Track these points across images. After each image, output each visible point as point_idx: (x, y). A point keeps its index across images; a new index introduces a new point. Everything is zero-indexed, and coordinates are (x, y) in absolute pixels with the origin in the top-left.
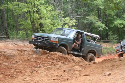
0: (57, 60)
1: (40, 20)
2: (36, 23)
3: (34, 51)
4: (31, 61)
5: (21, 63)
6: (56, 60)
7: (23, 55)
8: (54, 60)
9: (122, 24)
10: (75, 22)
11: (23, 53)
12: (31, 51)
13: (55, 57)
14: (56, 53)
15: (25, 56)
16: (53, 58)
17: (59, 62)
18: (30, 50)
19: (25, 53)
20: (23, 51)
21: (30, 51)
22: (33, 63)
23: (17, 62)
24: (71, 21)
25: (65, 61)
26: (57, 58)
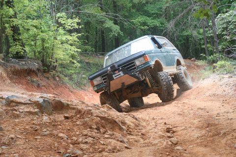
0: (98, 129)
1: (14, 19)
2: (7, 25)
3: (39, 104)
4: (45, 135)
5: (24, 141)
6: (96, 129)
7: (17, 116)
8: (91, 128)
11: (16, 111)
12: (32, 104)
13: (94, 121)
14: (91, 110)
15: (22, 119)
16: (90, 123)
17: (104, 133)
18: (30, 100)
19: (21, 111)
20: (14, 104)
21: (29, 104)
22: (50, 140)
23: (12, 139)
26: (98, 125)
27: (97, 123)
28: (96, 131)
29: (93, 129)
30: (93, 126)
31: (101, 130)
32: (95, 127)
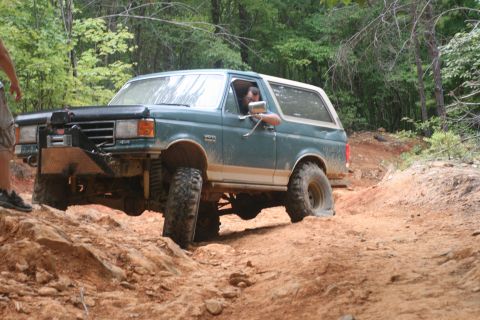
0: (31, 272)
6: (26, 272)
8: (13, 269)
9: (303, 54)
10: (128, 41)
13: (24, 252)
14: (31, 225)
16: (13, 257)
17: (44, 283)
24: (111, 34)
25: (81, 274)
26: (32, 263)
27: (31, 258)
28: (23, 276)
29: (19, 271)
30: (18, 265)
31: (38, 275)
32: (23, 266)
